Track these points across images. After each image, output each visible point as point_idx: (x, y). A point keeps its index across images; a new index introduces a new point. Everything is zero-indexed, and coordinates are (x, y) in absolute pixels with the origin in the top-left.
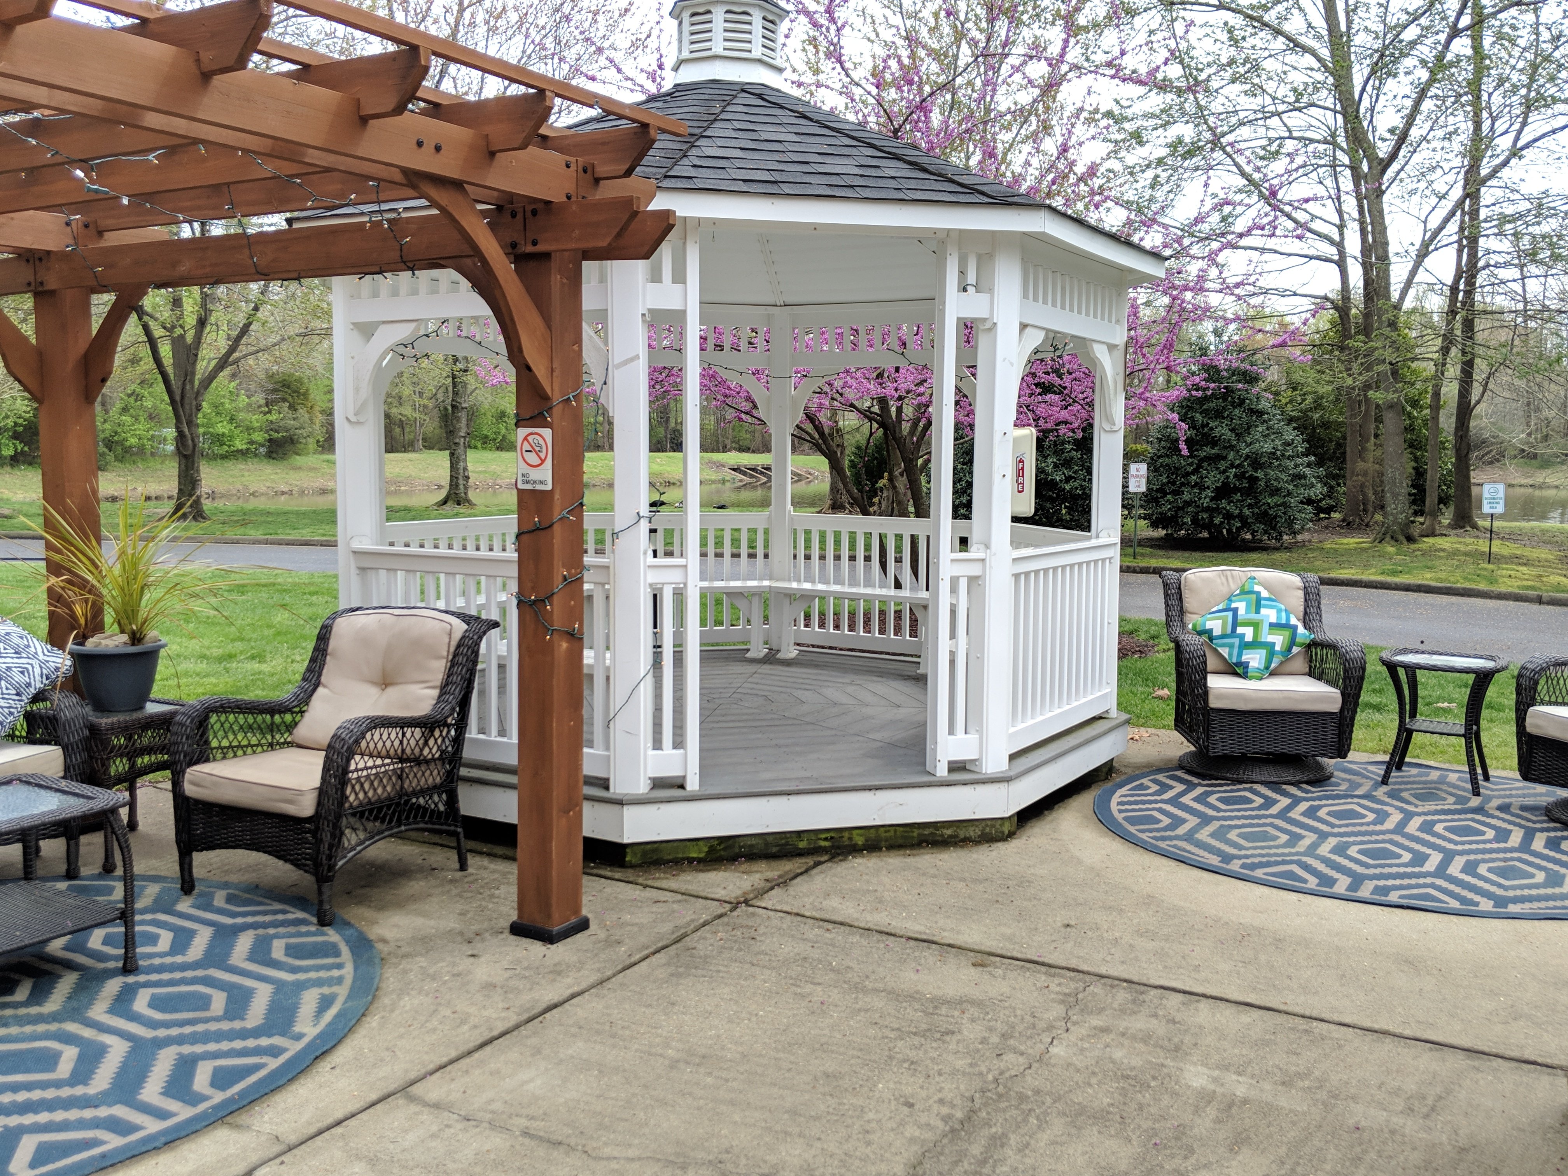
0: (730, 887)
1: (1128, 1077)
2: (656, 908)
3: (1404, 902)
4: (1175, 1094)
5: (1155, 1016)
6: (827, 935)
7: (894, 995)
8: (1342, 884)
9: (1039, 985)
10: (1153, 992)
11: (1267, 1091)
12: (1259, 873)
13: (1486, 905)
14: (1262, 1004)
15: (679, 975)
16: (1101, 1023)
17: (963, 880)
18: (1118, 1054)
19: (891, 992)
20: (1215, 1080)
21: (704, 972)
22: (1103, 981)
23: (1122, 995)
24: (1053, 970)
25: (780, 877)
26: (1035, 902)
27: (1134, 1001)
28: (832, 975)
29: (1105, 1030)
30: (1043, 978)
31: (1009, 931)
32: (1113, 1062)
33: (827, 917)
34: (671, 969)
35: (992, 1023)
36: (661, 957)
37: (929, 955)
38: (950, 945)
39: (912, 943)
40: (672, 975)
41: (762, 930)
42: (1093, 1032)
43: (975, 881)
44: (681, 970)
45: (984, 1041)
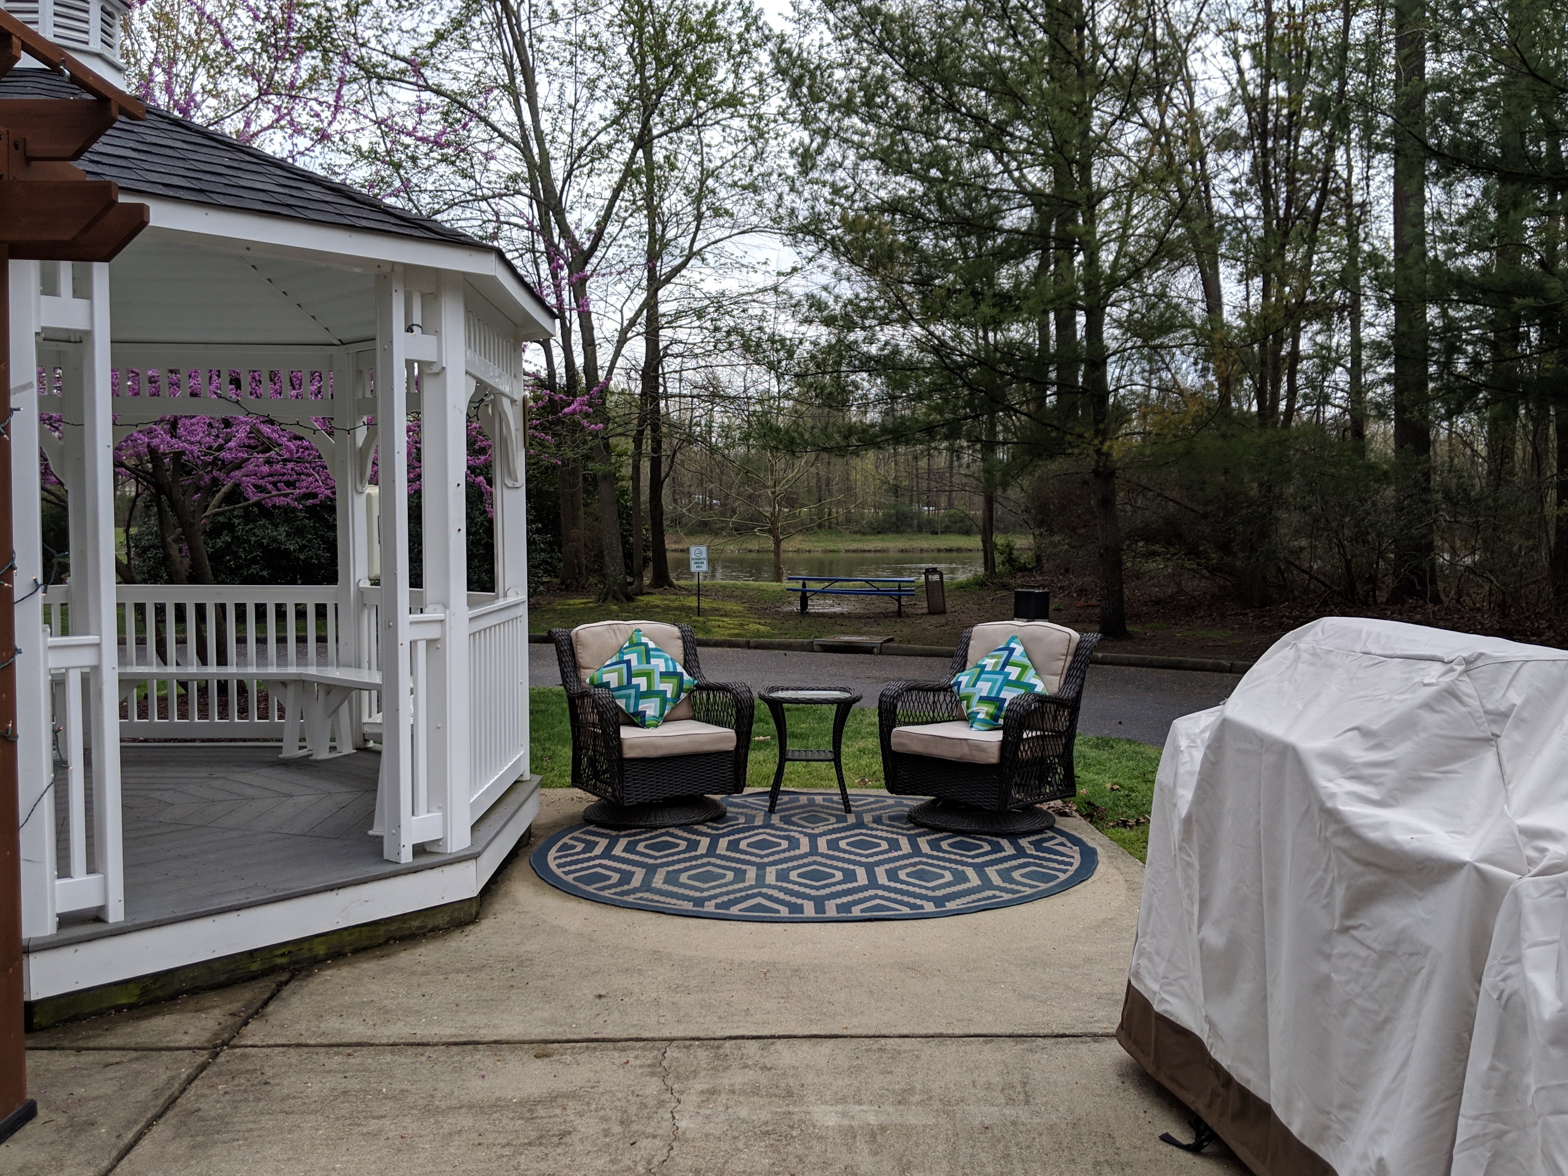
0: (192, 1030)
1: (767, 1133)
2: (110, 1073)
3: (868, 915)
4: (820, 1138)
5: (746, 1066)
6: (351, 1060)
7: (476, 1108)
8: (809, 909)
9: (617, 1062)
10: (728, 1044)
11: (891, 1114)
12: (734, 910)
13: (929, 907)
14: (828, 1033)
15: (202, 1146)
16: (705, 1087)
17: (459, 971)
18: (744, 1112)
19: (471, 1107)
20: (844, 1115)
21: (232, 1135)
22: (675, 1043)
23: (702, 1055)
24: (620, 1044)
25: (246, 1007)
26: (550, 980)
27: (717, 1057)
28: (390, 1104)
29: (713, 1092)
30: (616, 1054)
31: (546, 1014)
32: (744, 1121)
33: (337, 1040)
34: (187, 1141)
35: (602, 1113)
36: (160, 1131)
37: (483, 1058)
38: (495, 1042)
39: (455, 1049)
40: (193, 1147)
41: (270, 1072)
42: (704, 1097)
43: (473, 969)
44: (200, 1139)
45: (606, 1133)
